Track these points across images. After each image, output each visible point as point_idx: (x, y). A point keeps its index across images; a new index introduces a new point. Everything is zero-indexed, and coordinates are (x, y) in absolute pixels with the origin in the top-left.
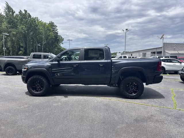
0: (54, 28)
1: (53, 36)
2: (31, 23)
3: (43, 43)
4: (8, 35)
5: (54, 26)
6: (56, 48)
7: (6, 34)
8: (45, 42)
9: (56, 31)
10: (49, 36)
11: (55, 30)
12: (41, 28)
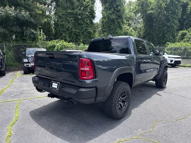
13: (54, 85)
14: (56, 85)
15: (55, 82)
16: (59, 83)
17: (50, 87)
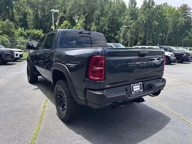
0: (187, 12)
1: (183, 22)
2: (153, 12)
3: (169, 32)
4: (126, 27)
5: (187, 9)
6: (187, 37)
7: (125, 26)
8: (171, 31)
9: (189, 16)
10: (177, 22)
11: (188, 14)
12: (168, 14)
13: (135, 88)
14: (138, 88)
15: (136, 85)
16: (141, 83)
17: (132, 93)
